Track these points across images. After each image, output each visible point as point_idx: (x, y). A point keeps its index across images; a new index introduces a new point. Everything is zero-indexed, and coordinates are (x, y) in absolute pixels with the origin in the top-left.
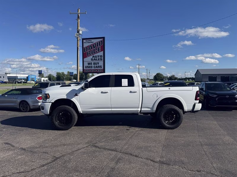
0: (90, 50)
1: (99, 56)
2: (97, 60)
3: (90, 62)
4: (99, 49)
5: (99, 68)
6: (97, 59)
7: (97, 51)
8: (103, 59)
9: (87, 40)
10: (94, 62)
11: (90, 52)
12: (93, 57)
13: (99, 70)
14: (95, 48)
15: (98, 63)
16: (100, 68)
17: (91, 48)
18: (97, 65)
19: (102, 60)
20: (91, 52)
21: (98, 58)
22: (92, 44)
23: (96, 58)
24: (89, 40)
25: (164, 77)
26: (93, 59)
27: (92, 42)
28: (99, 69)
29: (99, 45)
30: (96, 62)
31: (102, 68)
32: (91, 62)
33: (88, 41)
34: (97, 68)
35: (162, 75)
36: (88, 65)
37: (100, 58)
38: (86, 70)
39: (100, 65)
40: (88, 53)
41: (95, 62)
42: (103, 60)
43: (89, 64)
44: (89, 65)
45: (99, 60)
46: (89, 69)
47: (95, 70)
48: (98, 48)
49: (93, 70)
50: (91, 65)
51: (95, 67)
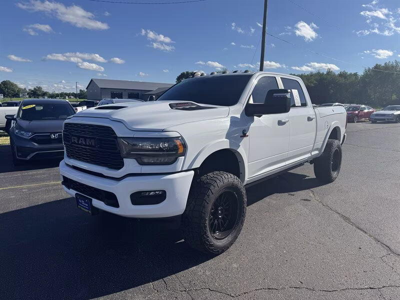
25: (20, 90)
35: (16, 86)
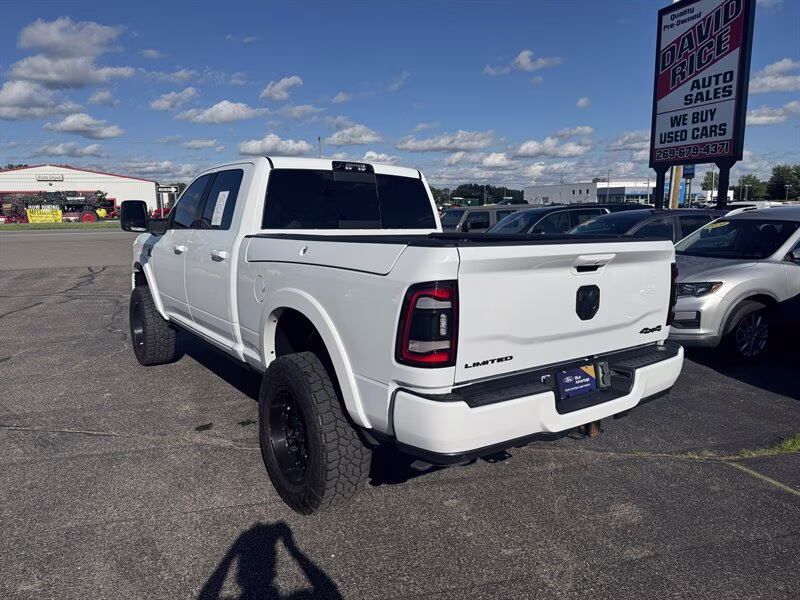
0: (686, 56)
1: (717, 76)
2: (708, 99)
3: (678, 114)
4: (720, 42)
5: (713, 139)
6: (708, 92)
7: (714, 53)
8: (734, 90)
9: (676, 13)
10: (695, 110)
11: (683, 65)
12: (696, 84)
13: (712, 149)
14: (707, 41)
15: (713, 114)
16: (719, 138)
17: (691, 46)
18: (704, 124)
19: (730, 93)
20: (688, 64)
21: (711, 89)
22: (693, 28)
23: (704, 90)
24: (682, 10)
26: (694, 98)
27: (693, 18)
28: (714, 144)
29: (726, 20)
30: (704, 109)
31: (729, 135)
32: (682, 113)
33: (682, 14)
34: (704, 140)
36: (673, 126)
37: (721, 85)
38: (660, 151)
39: (717, 121)
40: (674, 70)
41: (699, 110)
42: (734, 95)
43: (675, 121)
44: (676, 129)
45: (715, 97)
46: (674, 144)
47: (696, 147)
48: (720, 37)
49: (689, 147)
50: (682, 128)
51: (696, 133)
